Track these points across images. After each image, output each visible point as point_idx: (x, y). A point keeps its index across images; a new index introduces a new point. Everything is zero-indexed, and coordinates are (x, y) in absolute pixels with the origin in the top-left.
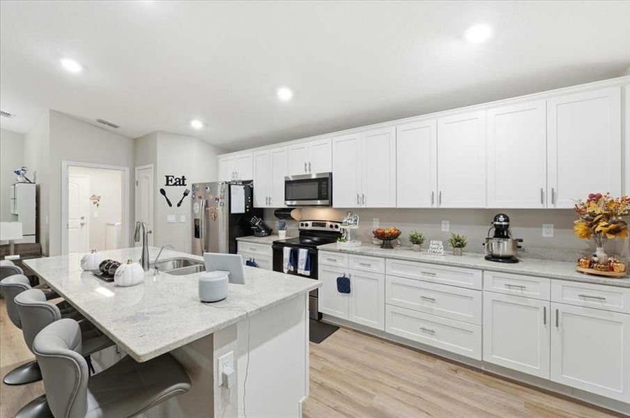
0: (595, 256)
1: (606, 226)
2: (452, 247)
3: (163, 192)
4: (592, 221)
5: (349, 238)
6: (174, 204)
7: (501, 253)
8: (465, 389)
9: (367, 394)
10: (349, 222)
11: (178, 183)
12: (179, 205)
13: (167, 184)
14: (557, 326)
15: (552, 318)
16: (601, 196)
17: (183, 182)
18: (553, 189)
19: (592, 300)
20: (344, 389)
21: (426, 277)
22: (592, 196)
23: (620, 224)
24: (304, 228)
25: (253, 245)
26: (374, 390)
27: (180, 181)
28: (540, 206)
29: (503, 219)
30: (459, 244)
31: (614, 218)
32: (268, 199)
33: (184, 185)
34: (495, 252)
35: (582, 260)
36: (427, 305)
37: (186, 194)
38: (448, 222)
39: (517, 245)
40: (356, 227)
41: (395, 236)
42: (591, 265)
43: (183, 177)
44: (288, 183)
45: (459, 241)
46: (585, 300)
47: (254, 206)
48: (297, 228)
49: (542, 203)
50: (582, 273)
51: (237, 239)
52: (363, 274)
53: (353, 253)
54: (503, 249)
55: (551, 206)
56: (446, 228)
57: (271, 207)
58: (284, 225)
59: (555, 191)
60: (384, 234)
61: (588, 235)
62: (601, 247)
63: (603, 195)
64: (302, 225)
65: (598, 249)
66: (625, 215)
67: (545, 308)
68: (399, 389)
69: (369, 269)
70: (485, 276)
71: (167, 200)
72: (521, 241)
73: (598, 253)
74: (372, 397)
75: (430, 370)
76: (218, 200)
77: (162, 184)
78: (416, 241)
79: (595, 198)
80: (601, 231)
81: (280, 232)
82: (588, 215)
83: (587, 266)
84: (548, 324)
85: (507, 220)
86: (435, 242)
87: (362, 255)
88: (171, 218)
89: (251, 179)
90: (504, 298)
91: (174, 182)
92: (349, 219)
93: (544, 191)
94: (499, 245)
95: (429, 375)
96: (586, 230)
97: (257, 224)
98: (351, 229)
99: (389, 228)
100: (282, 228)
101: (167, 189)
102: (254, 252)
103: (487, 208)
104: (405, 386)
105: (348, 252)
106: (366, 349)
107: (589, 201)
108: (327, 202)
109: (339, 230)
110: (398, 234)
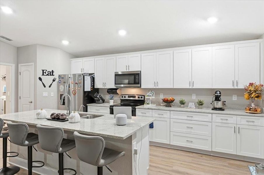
0: (251, 106)
1: (255, 95)
2: (198, 105)
3: (40, 79)
4: (250, 93)
5: (150, 103)
6: (47, 86)
7: (218, 107)
8: (206, 161)
9: (170, 166)
10: (150, 95)
11: (49, 74)
12: (50, 87)
13: (43, 75)
14: (239, 133)
15: (237, 130)
16: (253, 84)
17: (53, 73)
18: (237, 81)
19: (250, 122)
20: (160, 166)
21: (189, 118)
22: (250, 84)
23: (259, 94)
24: (124, 98)
25: (98, 108)
26: (172, 165)
27: (50, 73)
28: (232, 88)
29: (219, 93)
30: (201, 104)
31: (257, 92)
32: (104, 84)
33: (53, 75)
34: (216, 106)
35: (247, 108)
36: (189, 130)
37: (54, 81)
38: (195, 94)
39: (224, 103)
40: (154, 97)
41: (172, 101)
42: (250, 110)
43: (53, 71)
44: (117, 75)
45: (201, 102)
46: (248, 122)
47: (95, 87)
48: (120, 99)
49: (233, 86)
50: (247, 113)
51: (87, 105)
52: (159, 119)
53: (154, 109)
54: (219, 105)
55: (236, 87)
56: (194, 97)
57: (105, 87)
58: (113, 97)
59: (238, 81)
60: (168, 100)
61: (249, 99)
62: (253, 103)
63: (254, 83)
64: (122, 97)
65: (252, 103)
66: (261, 91)
67: (235, 127)
68: (181, 164)
69: (162, 116)
70: (213, 116)
71: (43, 83)
72: (225, 102)
73: (252, 105)
74: (172, 167)
75: (191, 157)
76: (77, 84)
77: (40, 74)
78: (182, 103)
79: (251, 84)
80: (253, 97)
81: (110, 101)
82: (249, 91)
83: (249, 110)
84: (236, 133)
85: (220, 93)
86: (191, 103)
87: (159, 110)
88: (45, 94)
89: (93, 73)
90: (220, 124)
91: (47, 73)
92: (150, 94)
93: (234, 81)
94: (217, 103)
95: (192, 158)
96: (248, 97)
97: (98, 97)
98: (152, 98)
99: (169, 98)
100: (111, 99)
101: (42, 77)
102: (99, 111)
103: (212, 88)
104: (183, 163)
105: (152, 109)
106: (162, 152)
107: (249, 86)
108: (139, 85)
109: (143, 99)
110: (174, 100)
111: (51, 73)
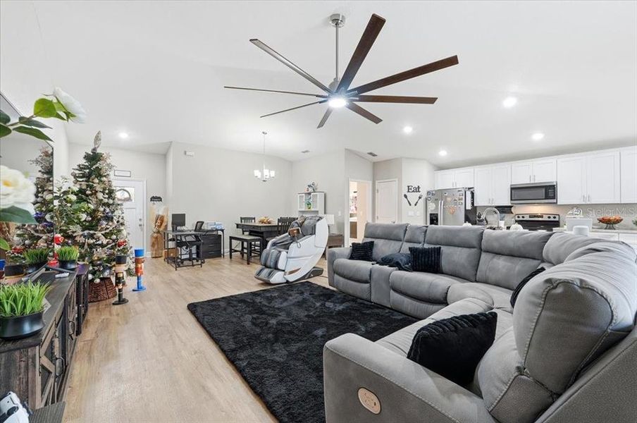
3: (406, 196)
6: (413, 204)
11: (415, 191)
12: (416, 205)
13: (408, 191)
24: (521, 219)
33: (419, 191)
37: (420, 198)
41: (618, 221)
43: (419, 187)
44: (514, 189)
47: (475, 205)
48: (514, 219)
57: (493, 205)
58: (504, 217)
60: (609, 220)
64: (519, 217)
71: (408, 201)
77: (405, 191)
81: (500, 222)
88: (411, 213)
89: (473, 186)
91: (413, 190)
99: (613, 217)
100: (502, 220)
101: (408, 194)
108: (555, 201)
109: (557, 219)
110: (621, 220)
111: (417, 189)
